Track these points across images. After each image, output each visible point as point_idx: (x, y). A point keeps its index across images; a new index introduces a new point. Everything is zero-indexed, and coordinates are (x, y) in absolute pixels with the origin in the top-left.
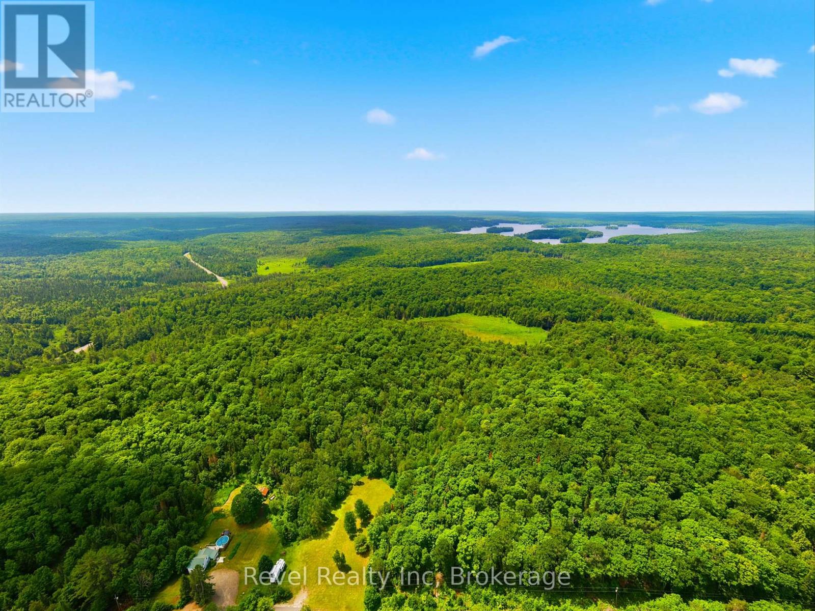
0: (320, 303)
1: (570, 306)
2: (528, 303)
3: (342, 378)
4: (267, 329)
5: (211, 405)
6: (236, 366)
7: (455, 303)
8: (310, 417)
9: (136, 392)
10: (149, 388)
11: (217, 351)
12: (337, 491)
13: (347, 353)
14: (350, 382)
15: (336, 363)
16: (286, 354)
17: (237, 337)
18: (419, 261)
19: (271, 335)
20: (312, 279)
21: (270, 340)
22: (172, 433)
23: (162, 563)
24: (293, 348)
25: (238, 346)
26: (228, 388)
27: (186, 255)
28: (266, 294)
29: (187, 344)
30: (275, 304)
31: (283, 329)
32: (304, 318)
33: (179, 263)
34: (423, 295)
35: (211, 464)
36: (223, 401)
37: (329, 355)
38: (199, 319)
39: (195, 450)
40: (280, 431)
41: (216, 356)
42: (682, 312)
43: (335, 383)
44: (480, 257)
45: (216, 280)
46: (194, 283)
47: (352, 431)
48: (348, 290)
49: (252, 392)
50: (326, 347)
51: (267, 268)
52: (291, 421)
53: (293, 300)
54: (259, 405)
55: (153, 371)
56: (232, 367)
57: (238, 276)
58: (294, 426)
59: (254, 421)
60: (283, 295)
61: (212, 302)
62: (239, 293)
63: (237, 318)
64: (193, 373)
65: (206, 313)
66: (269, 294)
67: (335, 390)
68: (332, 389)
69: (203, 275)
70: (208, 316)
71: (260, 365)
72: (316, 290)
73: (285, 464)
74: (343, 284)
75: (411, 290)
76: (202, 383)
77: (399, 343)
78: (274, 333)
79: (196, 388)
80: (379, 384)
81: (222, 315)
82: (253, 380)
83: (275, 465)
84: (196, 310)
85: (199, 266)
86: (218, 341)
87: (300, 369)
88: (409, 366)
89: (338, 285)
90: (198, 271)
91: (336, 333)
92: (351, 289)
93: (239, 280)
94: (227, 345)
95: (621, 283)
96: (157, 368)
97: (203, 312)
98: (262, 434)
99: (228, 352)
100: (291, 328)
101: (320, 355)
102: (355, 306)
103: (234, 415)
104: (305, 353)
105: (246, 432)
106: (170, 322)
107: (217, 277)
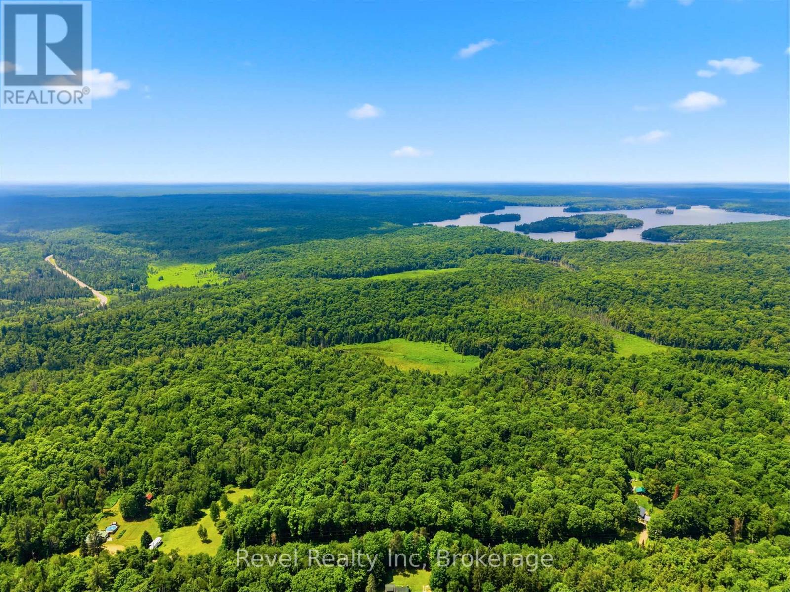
0: (222, 327)
1: (516, 331)
2: (472, 326)
3: (228, 405)
4: (156, 358)
5: (97, 430)
6: (121, 396)
7: (388, 326)
8: (192, 439)
9: (22, 419)
10: (34, 415)
11: (101, 381)
12: (209, 494)
13: (239, 383)
14: (236, 409)
15: (226, 392)
16: (174, 384)
17: (121, 367)
18: (366, 269)
19: (160, 365)
20: (217, 295)
21: (158, 370)
22: (63, 450)
23: (65, 534)
24: (184, 378)
25: (123, 377)
26: (113, 415)
27: (48, 259)
28: (158, 317)
29: (65, 375)
30: (168, 328)
31: (174, 358)
32: (201, 346)
33: (40, 271)
34: (351, 316)
35: (101, 475)
36: (108, 427)
37: (219, 384)
38: (75, 348)
39: (85, 463)
40: (163, 450)
41: (100, 386)
42: (654, 338)
43: (222, 410)
44: (451, 262)
45: (91, 295)
46: (63, 300)
47: (230, 450)
48: (259, 310)
49: (137, 420)
50: (218, 377)
51: (161, 279)
52: (173, 442)
53: (190, 323)
54: (144, 429)
55: (35, 400)
56: (117, 397)
57: (121, 290)
58: (176, 446)
59: (138, 443)
60: (179, 318)
61: (90, 326)
62: (124, 314)
63: (121, 346)
64: (76, 402)
65: (83, 340)
66: (161, 316)
67: (220, 416)
68: (217, 416)
69: (75, 288)
70: (86, 343)
71: (147, 395)
72: (219, 311)
73: (169, 474)
74: (253, 304)
75: (338, 311)
76: (86, 411)
77: (300, 373)
78: (164, 363)
79: (80, 416)
80: (267, 412)
81: (103, 342)
82: (139, 408)
83: (160, 474)
84: (71, 337)
85: (69, 276)
86: (100, 372)
87: (188, 398)
88: (304, 397)
89: (248, 304)
90: (67, 283)
91: (232, 362)
92: (263, 309)
93: (124, 295)
94: (112, 375)
95: (603, 300)
96: (39, 397)
97: (80, 339)
98: (146, 452)
99: (112, 382)
100: (183, 358)
101: (210, 384)
102: (265, 331)
103: (120, 437)
104: (195, 382)
105: (131, 451)
106: (41, 350)
107: (94, 291)
